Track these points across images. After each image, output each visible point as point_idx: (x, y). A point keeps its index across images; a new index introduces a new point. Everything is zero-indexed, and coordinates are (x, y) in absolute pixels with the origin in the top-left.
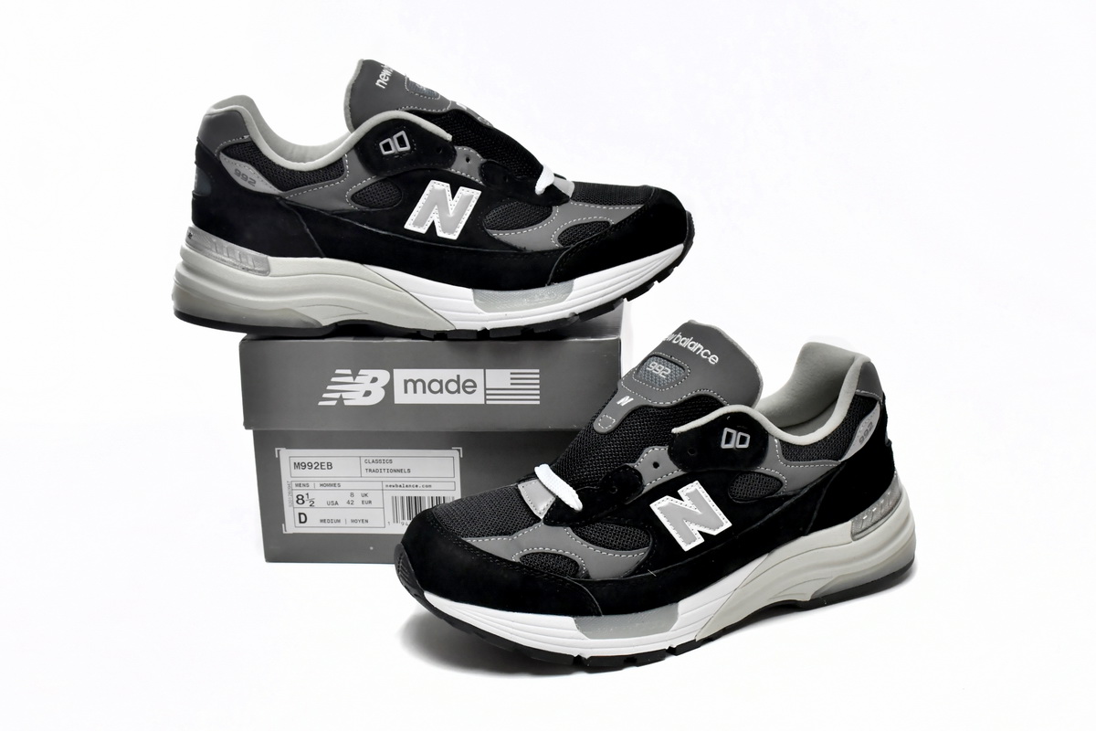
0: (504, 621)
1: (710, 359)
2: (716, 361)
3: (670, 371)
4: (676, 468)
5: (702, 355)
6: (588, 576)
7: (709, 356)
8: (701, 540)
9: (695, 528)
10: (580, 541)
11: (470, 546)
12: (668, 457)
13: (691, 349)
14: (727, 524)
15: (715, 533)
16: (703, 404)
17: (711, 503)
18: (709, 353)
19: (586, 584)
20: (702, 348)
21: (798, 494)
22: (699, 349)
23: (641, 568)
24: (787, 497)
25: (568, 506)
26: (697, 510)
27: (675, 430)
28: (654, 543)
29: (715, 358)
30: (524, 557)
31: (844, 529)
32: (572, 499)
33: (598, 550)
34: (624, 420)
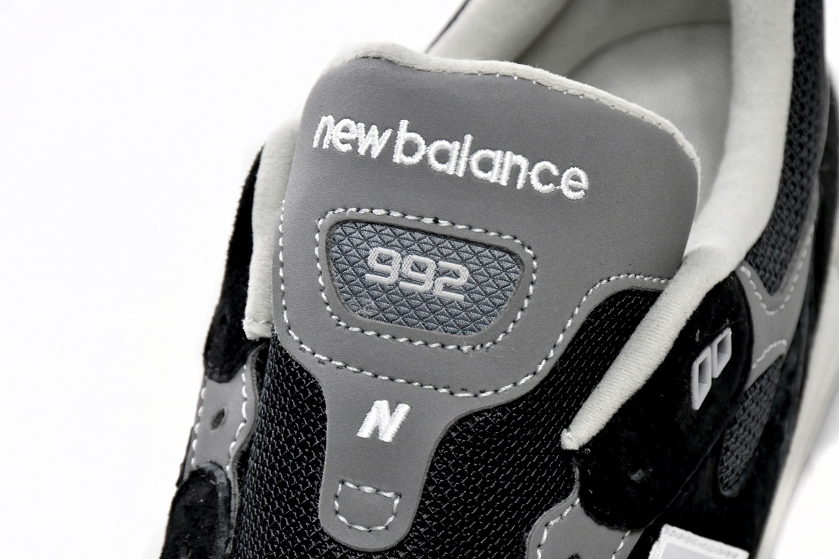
1: (563, 185)
2: (584, 183)
3: (464, 273)
4: (616, 534)
5: (535, 183)
7: (557, 181)
12: (588, 522)
13: (492, 177)
18: (555, 172)
20: (522, 161)
22: (515, 170)
27: (570, 438)
29: (576, 178)
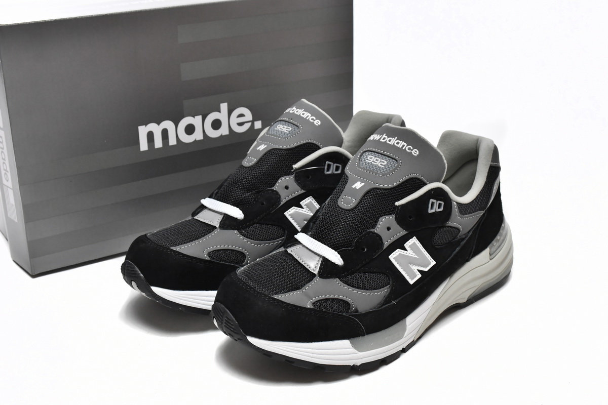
0: (307, 350)
1: (413, 152)
2: (418, 153)
3: (386, 162)
4: (401, 229)
5: (407, 149)
6: (356, 311)
7: (412, 150)
8: (419, 276)
9: (415, 268)
10: (346, 287)
11: (278, 301)
12: (395, 222)
13: (398, 146)
14: (433, 263)
15: (426, 269)
16: (414, 184)
17: (423, 250)
18: (412, 148)
19: (356, 316)
20: (406, 145)
21: (467, 236)
22: (403, 146)
23: (387, 299)
24: (463, 239)
25: (334, 264)
26: (416, 256)
27: (397, 204)
28: (393, 283)
29: (416, 151)
30: (314, 304)
31: (485, 253)
32: (335, 258)
33: (360, 292)
34: (362, 199)
